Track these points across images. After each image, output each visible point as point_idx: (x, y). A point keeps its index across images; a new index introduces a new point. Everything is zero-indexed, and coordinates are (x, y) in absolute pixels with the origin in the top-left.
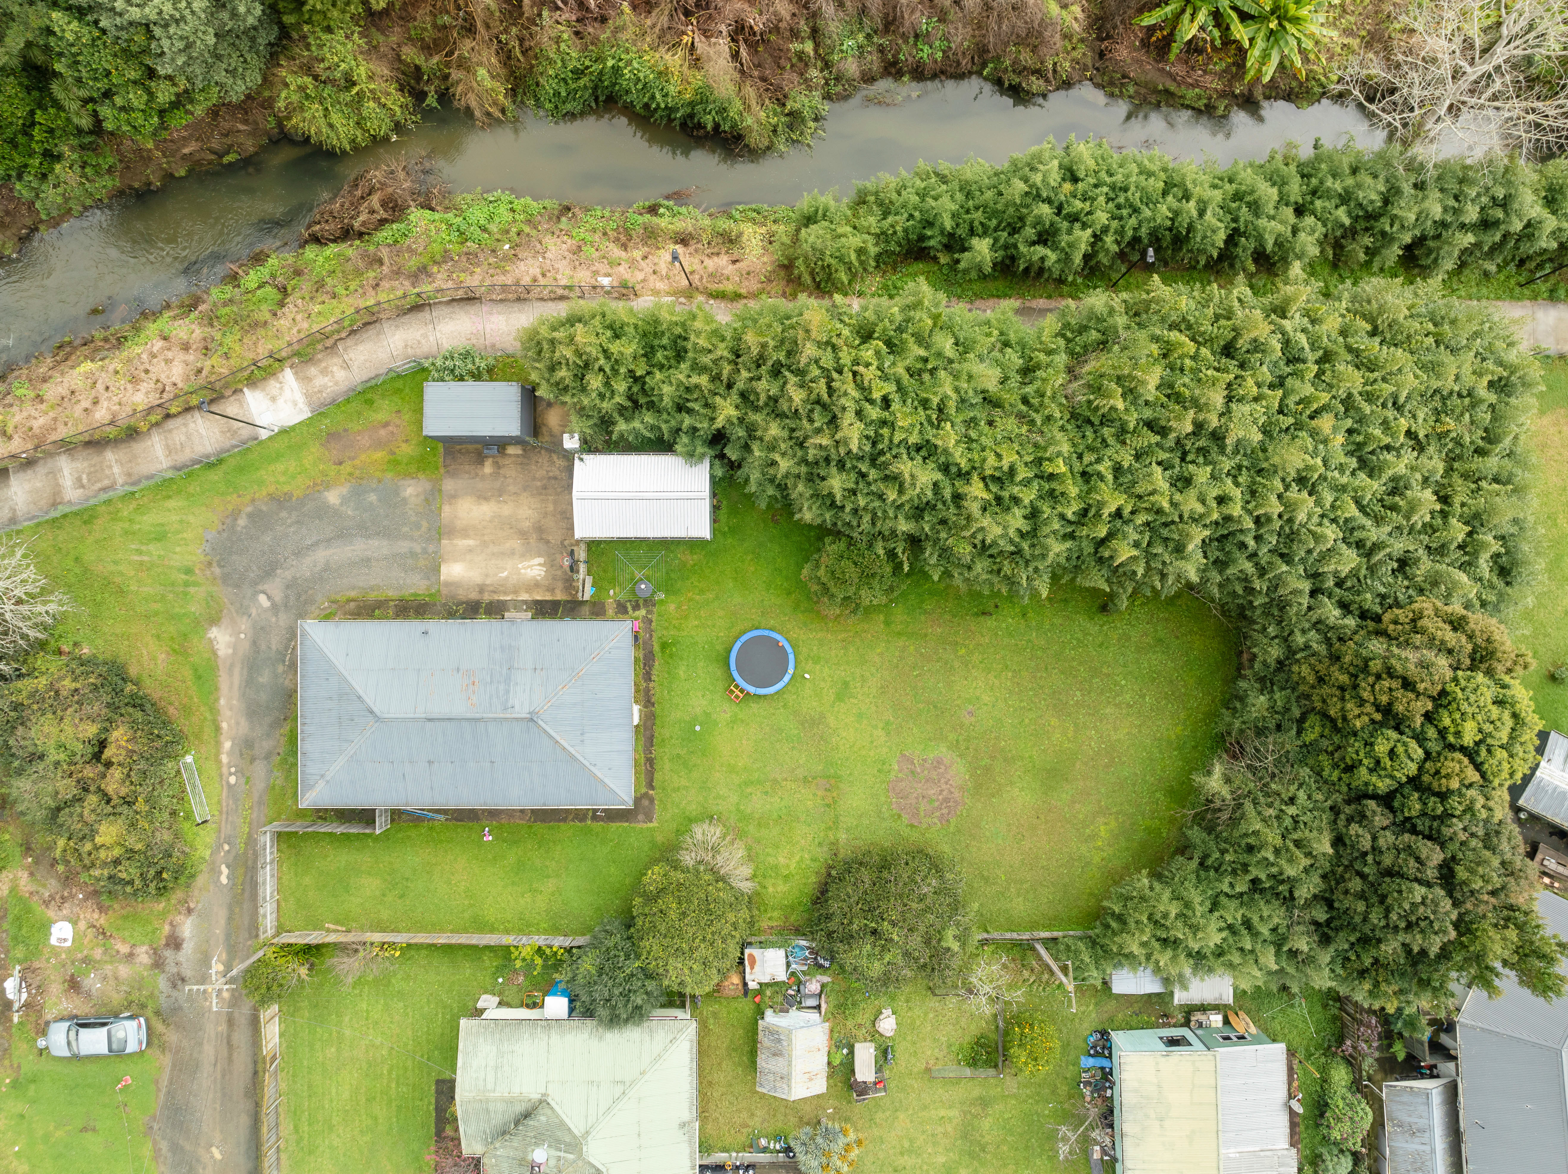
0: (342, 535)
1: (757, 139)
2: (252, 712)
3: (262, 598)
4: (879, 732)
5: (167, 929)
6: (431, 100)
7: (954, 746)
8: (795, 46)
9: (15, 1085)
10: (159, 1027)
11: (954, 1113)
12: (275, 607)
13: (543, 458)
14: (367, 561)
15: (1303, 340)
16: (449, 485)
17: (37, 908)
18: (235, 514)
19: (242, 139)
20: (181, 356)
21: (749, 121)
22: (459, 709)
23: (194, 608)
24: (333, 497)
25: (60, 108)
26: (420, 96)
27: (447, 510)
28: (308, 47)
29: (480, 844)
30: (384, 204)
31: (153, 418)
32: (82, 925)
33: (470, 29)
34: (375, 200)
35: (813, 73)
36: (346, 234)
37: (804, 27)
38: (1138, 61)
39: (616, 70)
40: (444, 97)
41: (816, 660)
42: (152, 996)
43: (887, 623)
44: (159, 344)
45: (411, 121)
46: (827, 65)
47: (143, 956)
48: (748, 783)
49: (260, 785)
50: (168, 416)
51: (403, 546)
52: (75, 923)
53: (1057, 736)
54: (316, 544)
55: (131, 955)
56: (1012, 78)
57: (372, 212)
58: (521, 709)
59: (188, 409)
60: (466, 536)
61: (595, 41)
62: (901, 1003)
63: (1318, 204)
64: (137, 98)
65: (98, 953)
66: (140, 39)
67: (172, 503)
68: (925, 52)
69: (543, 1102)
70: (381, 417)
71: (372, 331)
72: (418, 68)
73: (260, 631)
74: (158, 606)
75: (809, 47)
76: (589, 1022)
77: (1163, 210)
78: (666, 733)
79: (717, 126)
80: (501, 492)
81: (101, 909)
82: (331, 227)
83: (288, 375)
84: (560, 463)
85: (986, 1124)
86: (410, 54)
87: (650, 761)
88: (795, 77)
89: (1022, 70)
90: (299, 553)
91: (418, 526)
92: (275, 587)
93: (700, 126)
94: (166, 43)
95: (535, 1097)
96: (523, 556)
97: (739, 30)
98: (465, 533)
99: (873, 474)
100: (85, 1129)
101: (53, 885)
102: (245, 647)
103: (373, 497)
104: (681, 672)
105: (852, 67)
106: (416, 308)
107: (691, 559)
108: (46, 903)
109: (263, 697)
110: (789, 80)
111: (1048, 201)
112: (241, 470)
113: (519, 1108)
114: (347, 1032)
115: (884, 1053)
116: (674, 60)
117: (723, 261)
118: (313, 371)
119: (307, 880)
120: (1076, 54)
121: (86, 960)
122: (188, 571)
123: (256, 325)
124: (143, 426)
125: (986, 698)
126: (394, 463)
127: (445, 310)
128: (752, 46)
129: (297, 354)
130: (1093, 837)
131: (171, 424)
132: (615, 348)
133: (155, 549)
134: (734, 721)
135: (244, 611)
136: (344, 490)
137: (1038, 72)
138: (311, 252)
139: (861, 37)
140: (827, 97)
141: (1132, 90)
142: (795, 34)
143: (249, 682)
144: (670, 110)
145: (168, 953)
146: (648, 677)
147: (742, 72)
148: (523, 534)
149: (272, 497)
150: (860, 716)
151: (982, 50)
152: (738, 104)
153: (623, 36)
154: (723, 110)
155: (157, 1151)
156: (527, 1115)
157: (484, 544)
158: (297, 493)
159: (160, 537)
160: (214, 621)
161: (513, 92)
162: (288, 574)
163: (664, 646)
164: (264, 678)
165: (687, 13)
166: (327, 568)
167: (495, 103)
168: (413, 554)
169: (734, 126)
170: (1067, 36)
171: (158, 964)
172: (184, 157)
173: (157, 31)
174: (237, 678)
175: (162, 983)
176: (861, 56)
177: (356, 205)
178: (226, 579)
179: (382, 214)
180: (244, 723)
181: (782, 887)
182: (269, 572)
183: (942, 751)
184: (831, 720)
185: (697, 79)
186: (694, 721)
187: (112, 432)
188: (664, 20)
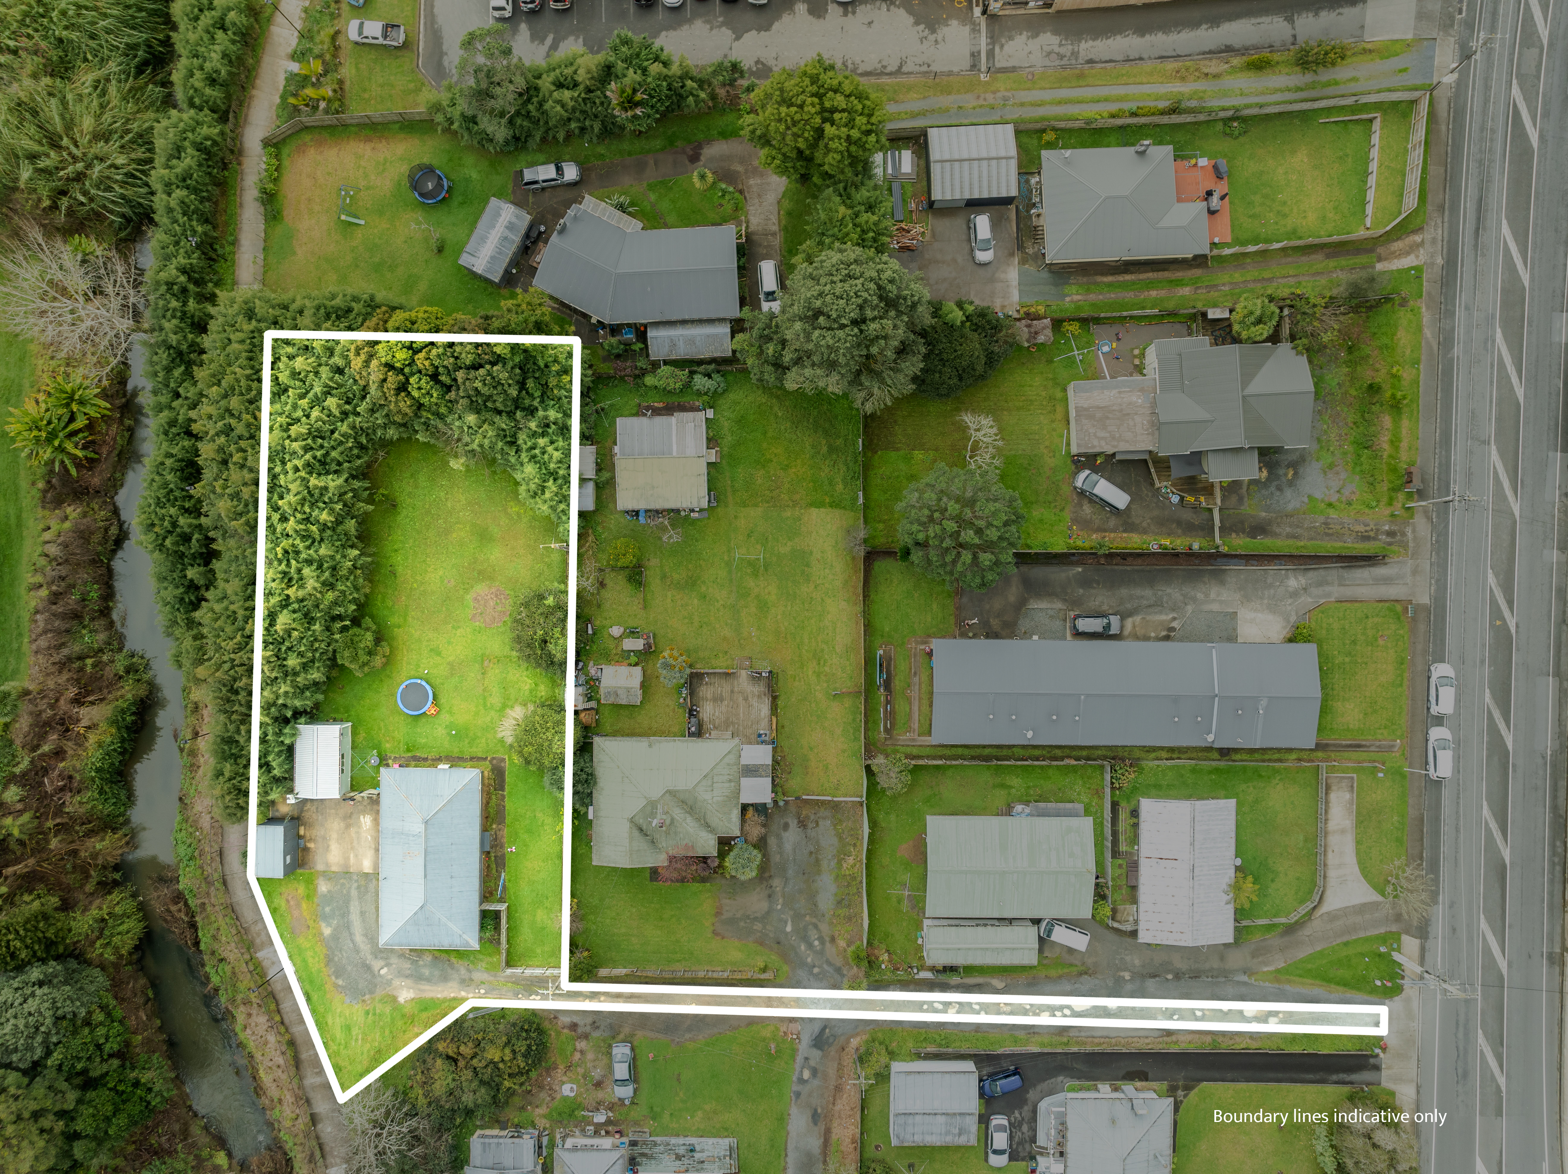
0: (348, 926)
1: (142, 692)
2: (445, 979)
3: (383, 972)
4: (458, 632)
5: (566, 1031)
6: (117, 876)
7: (466, 591)
8: (89, 669)
9: (654, 1118)
10: (621, 1036)
11: (669, 594)
12: (388, 965)
13: (306, 815)
14: (362, 914)
15: (220, 424)
16: (320, 867)
17: (556, 1103)
18: (336, 986)
19: (138, 986)
20: (254, 1018)
21: (129, 696)
22: (420, 861)
23: (388, 1010)
24: (327, 931)
25: (107, 1073)
26: (116, 883)
27: (334, 869)
28: (79, 941)
29: (517, 854)
30: (176, 903)
31: (283, 1030)
32: (565, 1079)
33: (74, 853)
34: (174, 908)
35: (105, 658)
36: (193, 926)
37: (77, 665)
38: (101, 472)
39: (98, 770)
40: (116, 868)
41: (418, 666)
42: (604, 1041)
43: (399, 627)
44: (248, 1031)
45: (131, 888)
46: (101, 650)
47: (582, 1045)
48: (485, 705)
49: (485, 976)
50: (282, 1023)
51: (354, 893)
52: (564, 1083)
53: (462, 534)
54: (352, 941)
55: (582, 1052)
56: (110, 545)
57: (180, 911)
58: (420, 828)
59: (279, 1011)
60: (348, 858)
61: (81, 782)
62: (607, 623)
63: (172, 385)
64: (101, 1031)
65: (581, 1071)
66: (65, 1023)
67: (330, 1022)
68: (94, 595)
69: (632, 820)
70: (283, 904)
71: (237, 908)
72: (98, 883)
73: (400, 974)
74: (387, 1032)
75: (89, 661)
76: (595, 795)
77: (170, 477)
78: (456, 750)
79: (133, 714)
80: (324, 838)
81: (556, 1068)
82: (188, 934)
83: (260, 955)
84: (308, 806)
85: (676, 576)
86: (89, 887)
87: (472, 759)
88: (108, 668)
89: (105, 539)
90: (357, 951)
91: (343, 885)
92: (376, 964)
93: (134, 723)
94: (67, 1009)
95: (627, 825)
96: (360, 827)
97: (78, 701)
98: (347, 859)
99: (287, 644)
100: (678, 1080)
101: (543, 1095)
102: (409, 982)
103: (327, 909)
104: (424, 741)
105: (102, 637)
106: (225, 883)
107: (362, 735)
108: (553, 1099)
109: (437, 973)
110: (109, 672)
111: (164, 539)
112: (311, 982)
113: (636, 833)
114: (623, 930)
115: (633, 633)
116: (92, 738)
117: (205, 712)
118: (258, 941)
119: (539, 951)
120: (96, 507)
121: (585, 1077)
122: (367, 1013)
123: (234, 973)
124: (287, 1037)
125: (441, 573)
126: (308, 897)
127: (226, 867)
128: (88, 693)
129: (248, 949)
130: (518, 514)
131: (286, 1021)
132: (227, 774)
133: (355, 1031)
134: (451, 713)
135: (389, 983)
136: (323, 925)
137: (106, 530)
138: (202, 947)
139: (84, 632)
140: (120, 650)
141: (118, 475)
142: (81, 669)
143: (428, 980)
144: (123, 741)
145: (580, 1030)
146: (425, 759)
147: (102, 700)
148: (348, 826)
149: (327, 965)
150: (449, 643)
151: (93, 562)
152: (120, 703)
153: (78, 766)
154: (123, 711)
155: (691, 1040)
156: (641, 830)
157: (352, 848)
158: (324, 951)
159: (348, 1028)
160: (394, 999)
161: (114, 830)
162: (369, 957)
163: (408, 750)
164: (426, 972)
165: (67, 730)
166: (366, 935)
167: (120, 839)
168: (359, 887)
169: (134, 704)
170: (85, 515)
171: (586, 1036)
172: (149, 1018)
173: (60, 1013)
174: (426, 987)
175: (596, 1034)
176: (96, 631)
177: (176, 920)
178: (371, 992)
179: (181, 905)
180: (450, 984)
181: (542, 687)
182: (368, 968)
183: (469, 597)
184: (451, 659)
185: (103, 726)
186: (449, 734)
187: (290, 1053)
188: (70, 744)
